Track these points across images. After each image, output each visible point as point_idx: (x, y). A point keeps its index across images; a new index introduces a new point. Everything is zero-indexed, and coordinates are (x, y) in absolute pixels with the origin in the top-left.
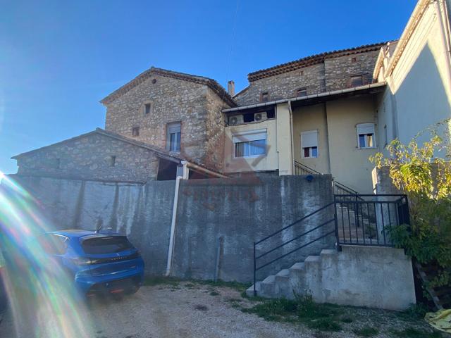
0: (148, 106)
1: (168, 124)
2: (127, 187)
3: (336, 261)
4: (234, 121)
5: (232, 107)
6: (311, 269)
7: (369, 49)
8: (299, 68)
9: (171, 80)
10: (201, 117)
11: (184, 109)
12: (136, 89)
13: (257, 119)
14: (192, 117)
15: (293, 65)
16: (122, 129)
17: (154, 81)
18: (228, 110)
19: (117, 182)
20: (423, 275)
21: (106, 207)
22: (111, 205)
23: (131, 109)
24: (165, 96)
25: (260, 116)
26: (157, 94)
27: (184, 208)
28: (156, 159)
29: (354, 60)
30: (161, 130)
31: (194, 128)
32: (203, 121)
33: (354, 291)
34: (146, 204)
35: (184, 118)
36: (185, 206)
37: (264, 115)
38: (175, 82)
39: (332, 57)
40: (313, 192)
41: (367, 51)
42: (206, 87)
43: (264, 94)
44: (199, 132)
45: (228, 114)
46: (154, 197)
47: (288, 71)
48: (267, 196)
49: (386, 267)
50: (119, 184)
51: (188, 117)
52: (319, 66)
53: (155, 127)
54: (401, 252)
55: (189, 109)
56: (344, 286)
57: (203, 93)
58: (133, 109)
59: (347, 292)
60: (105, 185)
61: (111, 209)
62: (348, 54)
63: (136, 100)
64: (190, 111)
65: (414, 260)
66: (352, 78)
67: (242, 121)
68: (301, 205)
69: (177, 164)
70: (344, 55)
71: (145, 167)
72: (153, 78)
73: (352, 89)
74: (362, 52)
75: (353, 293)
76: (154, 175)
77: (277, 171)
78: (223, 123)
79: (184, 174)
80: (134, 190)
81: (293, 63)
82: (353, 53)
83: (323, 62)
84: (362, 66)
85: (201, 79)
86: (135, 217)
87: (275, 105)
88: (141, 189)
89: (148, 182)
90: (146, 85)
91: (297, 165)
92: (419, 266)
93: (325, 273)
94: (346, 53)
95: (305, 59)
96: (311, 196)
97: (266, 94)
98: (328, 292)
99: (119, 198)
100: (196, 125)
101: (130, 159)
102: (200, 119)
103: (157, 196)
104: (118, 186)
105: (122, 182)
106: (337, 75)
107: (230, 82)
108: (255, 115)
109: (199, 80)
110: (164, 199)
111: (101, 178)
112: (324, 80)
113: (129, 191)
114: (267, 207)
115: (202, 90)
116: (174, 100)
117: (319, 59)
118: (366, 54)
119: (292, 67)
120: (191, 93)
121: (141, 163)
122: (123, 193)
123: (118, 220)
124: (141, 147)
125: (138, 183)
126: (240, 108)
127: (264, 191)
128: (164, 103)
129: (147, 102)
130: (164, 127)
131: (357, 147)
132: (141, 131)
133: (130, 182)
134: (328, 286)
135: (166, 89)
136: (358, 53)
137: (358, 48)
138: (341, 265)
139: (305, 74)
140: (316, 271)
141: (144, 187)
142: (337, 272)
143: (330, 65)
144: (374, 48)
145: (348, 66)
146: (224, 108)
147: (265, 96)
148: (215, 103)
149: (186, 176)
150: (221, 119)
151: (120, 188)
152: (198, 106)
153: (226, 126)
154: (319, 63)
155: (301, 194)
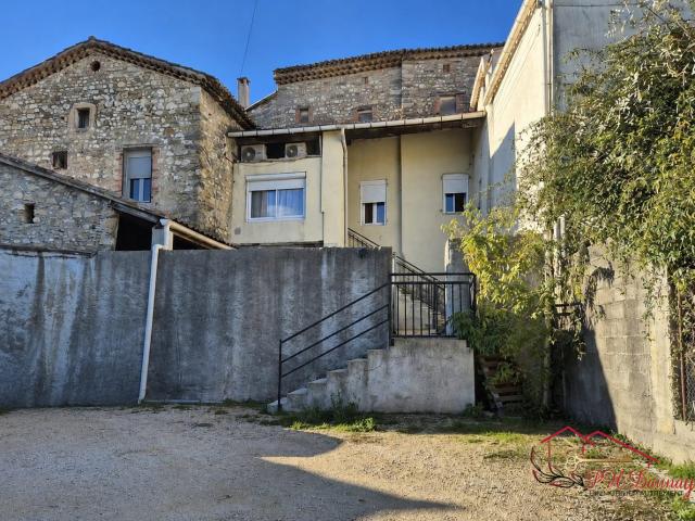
0: (84, 113)
1: (127, 150)
2: (61, 261)
3: (386, 359)
4: (249, 154)
5: (247, 129)
6: (355, 371)
7: (470, 53)
8: (362, 71)
9: (131, 67)
10: (190, 142)
11: (157, 126)
12: (58, 77)
13: (290, 156)
14: (173, 142)
15: (353, 65)
16: (30, 153)
17: (96, 66)
18: (239, 134)
19: (39, 251)
20: (486, 370)
21: (21, 294)
22: (31, 291)
23: (47, 116)
24: (118, 97)
25: (295, 149)
26: (101, 92)
27: (167, 295)
28: (113, 213)
29: (447, 68)
30: (114, 162)
31: (178, 162)
32: (193, 151)
33: (405, 394)
34: (98, 289)
35: (157, 142)
36: (169, 291)
37: (302, 148)
38: (140, 72)
39: (413, 59)
40: (366, 273)
41: (466, 56)
42: (199, 89)
43: (302, 110)
44: (185, 169)
45: (240, 141)
46: (113, 278)
47: (343, 74)
48: (301, 276)
49: (444, 363)
50: (45, 254)
51: (166, 141)
52: (393, 72)
53: (100, 153)
54: (463, 344)
55: (168, 125)
56: (394, 389)
57: (193, 99)
58: (52, 116)
59: (398, 397)
60: (17, 255)
61: (32, 297)
62: (438, 58)
63: (58, 99)
64: (169, 131)
65: (476, 353)
66: (442, 99)
67: (264, 156)
68: (349, 290)
69: (153, 224)
70: (432, 57)
71: (93, 228)
72: (93, 59)
73: (438, 119)
74: (459, 56)
75: (404, 396)
76: (112, 242)
77: (321, 243)
78: (229, 156)
79: (164, 241)
80: (76, 265)
81: (353, 60)
82: (446, 57)
83: (400, 65)
84: (458, 79)
85: (189, 72)
86: (79, 310)
87: (320, 133)
88: (86, 264)
89: (99, 253)
90: (79, 71)
91: (351, 234)
92: (483, 361)
93: (371, 375)
94: (436, 55)
95: (372, 57)
96: (363, 278)
97: (307, 110)
98: (374, 398)
99: (46, 279)
100: (181, 157)
101: (64, 211)
102: (187, 147)
103: (117, 276)
104: (41, 258)
105: (49, 251)
106: (419, 90)
107: (242, 80)
108: (287, 146)
109: (185, 75)
110: (131, 282)
111: (6, 243)
112: (400, 96)
113: (64, 267)
114: (301, 295)
115: (191, 94)
116: (138, 107)
117: (395, 59)
118: (465, 61)
119: (350, 68)
120: (171, 97)
121: (86, 220)
122: (53, 270)
123: (46, 316)
124: (83, 191)
125: (81, 253)
126: (260, 133)
127: (296, 269)
128: (118, 109)
129: (82, 105)
130: (117, 155)
131: (441, 211)
132: (70, 159)
133: (64, 252)
134: (375, 390)
135: (121, 84)
136: (452, 57)
137: (454, 49)
138: (392, 363)
139: (371, 82)
140: (362, 373)
141: (92, 261)
142: (387, 373)
143: (410, 72)
144: (476, 52)
145: (437, 78)
146: (231, 130)
147: (304, 114)
148: (214, 120)
149: (168, 245)
150: (226, 149)
151: (46, 261)
152: (184, 122)
153: (234, 162)
154: (393, 66)
155: (350, 275)
